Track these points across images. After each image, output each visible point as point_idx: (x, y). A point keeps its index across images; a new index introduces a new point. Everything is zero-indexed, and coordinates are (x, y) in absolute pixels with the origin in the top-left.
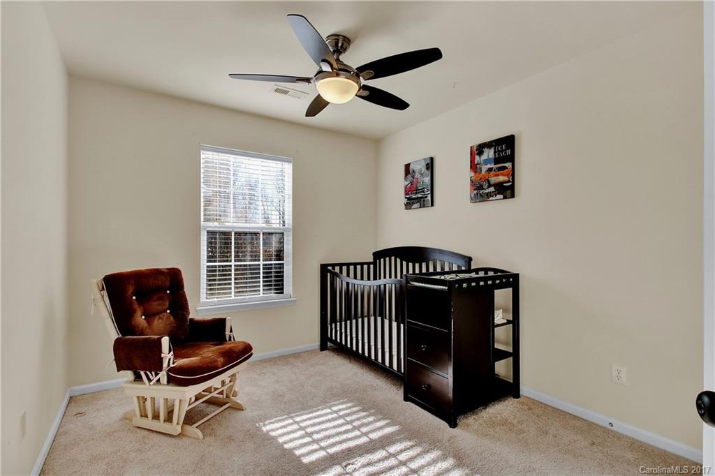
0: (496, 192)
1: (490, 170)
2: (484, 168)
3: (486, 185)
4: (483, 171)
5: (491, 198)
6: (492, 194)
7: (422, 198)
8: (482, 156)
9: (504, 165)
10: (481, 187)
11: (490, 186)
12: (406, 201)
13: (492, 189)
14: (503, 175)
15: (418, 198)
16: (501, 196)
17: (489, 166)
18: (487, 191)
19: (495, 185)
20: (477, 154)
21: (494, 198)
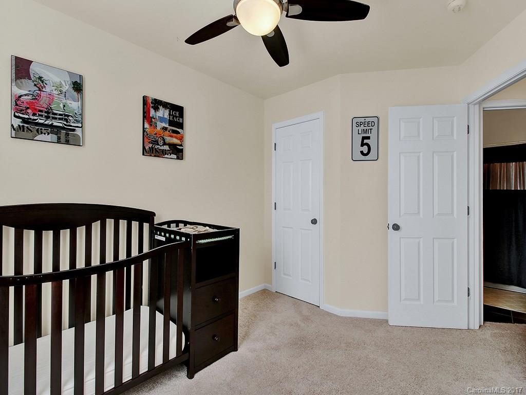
0: (171, 152)
1: (165, 129)
2: (160, 125)
3: (161, 143)
4: (159, 128)
5: (166, 156)
6: (167, 152)
7: (63, 128)
8: (157, 113)
9: (178, 130)
10: (156, 142)
11: (165, 144)
12: (17, 122)
13: (166, 148)
14: (176, 138)
15: (51, 126)
16: (175, 156)
17: (164, 125)
18: (162, 148)
19: (170, 145)
20: (152, 107)
21: (169, 156)
